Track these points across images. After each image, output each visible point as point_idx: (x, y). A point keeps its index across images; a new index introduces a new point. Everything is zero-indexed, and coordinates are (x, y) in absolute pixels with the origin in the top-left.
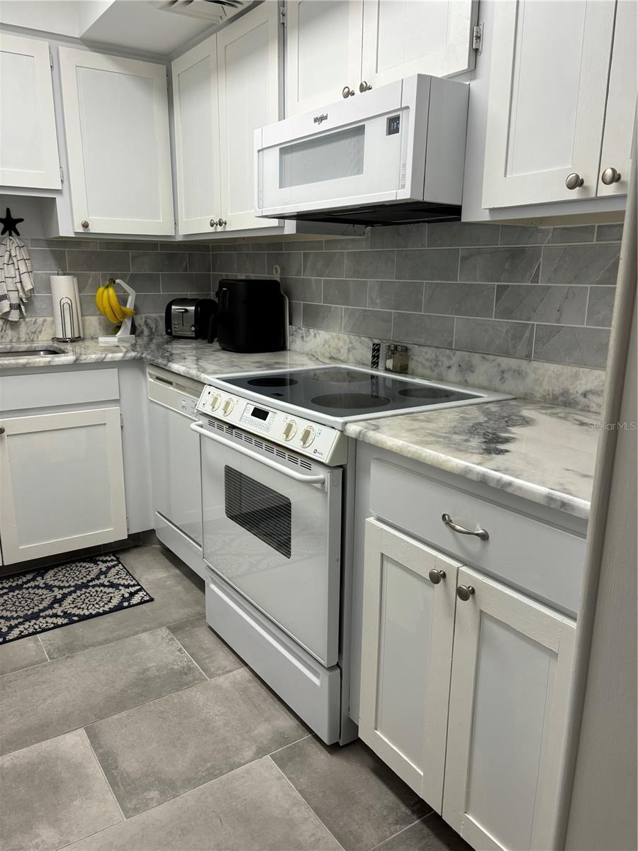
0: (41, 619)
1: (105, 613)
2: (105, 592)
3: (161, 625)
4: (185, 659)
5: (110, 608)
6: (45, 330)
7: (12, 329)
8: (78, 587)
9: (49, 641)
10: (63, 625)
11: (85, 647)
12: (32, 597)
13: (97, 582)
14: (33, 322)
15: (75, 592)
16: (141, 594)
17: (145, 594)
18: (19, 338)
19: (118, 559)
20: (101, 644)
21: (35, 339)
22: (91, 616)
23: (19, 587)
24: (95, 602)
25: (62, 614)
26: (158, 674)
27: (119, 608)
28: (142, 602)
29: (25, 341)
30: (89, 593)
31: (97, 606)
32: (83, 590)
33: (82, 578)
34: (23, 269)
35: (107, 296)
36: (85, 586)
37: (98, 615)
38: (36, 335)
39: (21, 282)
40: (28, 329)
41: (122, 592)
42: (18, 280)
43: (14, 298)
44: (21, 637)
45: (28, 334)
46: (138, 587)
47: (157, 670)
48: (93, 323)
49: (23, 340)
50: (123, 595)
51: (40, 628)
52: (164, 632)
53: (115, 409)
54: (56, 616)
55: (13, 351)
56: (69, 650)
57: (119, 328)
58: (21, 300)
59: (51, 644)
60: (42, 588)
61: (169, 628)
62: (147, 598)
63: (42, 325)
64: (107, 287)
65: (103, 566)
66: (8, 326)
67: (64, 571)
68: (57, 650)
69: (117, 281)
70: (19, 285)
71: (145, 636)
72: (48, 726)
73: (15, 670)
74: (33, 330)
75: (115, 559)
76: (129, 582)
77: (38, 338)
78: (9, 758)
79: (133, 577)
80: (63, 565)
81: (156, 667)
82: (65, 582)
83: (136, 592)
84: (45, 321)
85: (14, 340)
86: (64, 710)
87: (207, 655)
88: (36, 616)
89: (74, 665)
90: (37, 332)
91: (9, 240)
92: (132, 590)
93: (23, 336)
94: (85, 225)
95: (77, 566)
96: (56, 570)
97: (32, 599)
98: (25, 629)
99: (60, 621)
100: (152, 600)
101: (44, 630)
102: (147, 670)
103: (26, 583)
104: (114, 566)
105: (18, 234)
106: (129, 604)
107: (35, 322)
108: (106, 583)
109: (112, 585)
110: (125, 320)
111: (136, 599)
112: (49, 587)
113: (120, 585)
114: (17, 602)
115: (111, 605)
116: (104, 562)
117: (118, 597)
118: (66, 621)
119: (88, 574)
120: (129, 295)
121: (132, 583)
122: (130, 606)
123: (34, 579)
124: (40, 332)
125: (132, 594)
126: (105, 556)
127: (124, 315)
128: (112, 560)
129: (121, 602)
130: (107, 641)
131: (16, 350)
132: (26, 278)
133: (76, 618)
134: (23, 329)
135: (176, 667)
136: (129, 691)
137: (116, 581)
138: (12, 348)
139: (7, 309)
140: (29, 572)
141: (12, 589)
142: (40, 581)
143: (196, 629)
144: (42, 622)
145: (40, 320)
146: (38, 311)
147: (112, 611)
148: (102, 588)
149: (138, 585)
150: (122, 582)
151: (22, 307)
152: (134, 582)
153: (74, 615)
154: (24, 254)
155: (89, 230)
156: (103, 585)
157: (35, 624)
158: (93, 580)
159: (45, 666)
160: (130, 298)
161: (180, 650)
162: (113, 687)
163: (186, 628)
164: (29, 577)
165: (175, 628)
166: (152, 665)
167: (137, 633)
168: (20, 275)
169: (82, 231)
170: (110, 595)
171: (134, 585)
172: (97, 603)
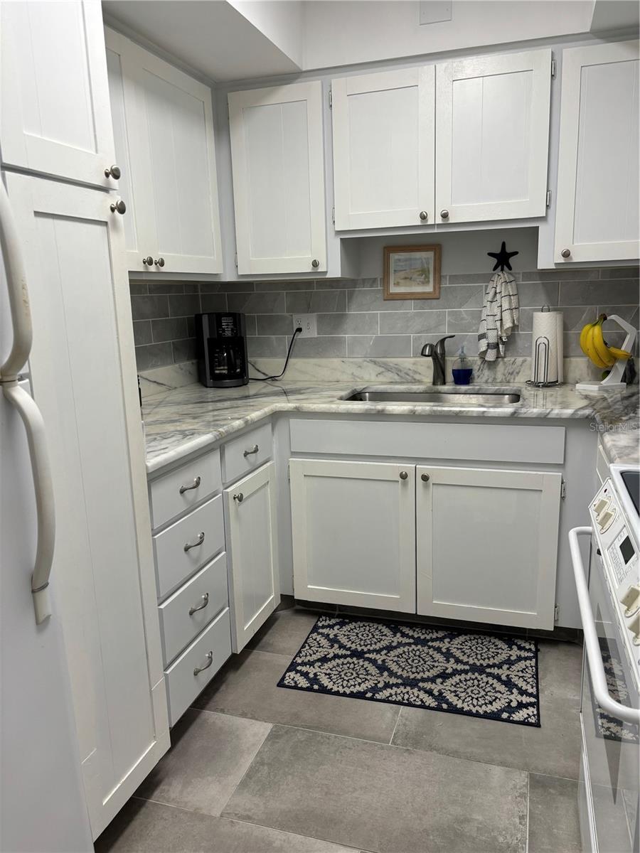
0: (415, 690)
1: (477, 715)
2: (494, 688)
3: (525, 767)
4: (519, 836)
5: (486, 712)
6: (524, 371)
7: (489, 369)
8: (474, 668)
9: (406, 719)
10: (429, 708)
11: (431, 748)
12: (427, 659)
13: (495, 671)
14: (512, 362)
15: (466, 674)
16: (532, 710)
17: (535, 713)
18: (495, 379)
19: (537, 650)
20: (447, 753)
21: (512, 381)
22: (460, 712)
23: (424, 642)
24: (475, 697)
25: (437, 694)
26: (475, 835)
27: (495, 716)
28: (524, 723)
29: (500, 382)
30: (479, 681)
31: (475, 702)
32: (476, 674)
33: (484, 660)
34: (506, 306)
35: (592, 335)
36: (481, 670)
37: (469, 713)
38: (512, 377)
39: (501, 320)
40: (505, 369)
41: (512, 697)
42: (498, 317)
43: (492, 338)
44: (386, 701)
45: (504, 375)
46: (533, 700)
47: (478, 829)
48: (579, 365)
49: (498, 381)
50: (511, 701)
51: (408, 700)
52: (521, 779)
53: (558, 474)
54: (430, 692)
55: (480, 392)
56: (413, 741)
57: (607, 373)
58: (501, 338)
59: (405, 725)
60: (442, 653)
61: (532, 777)
62: (533, 720)
63: (521, 365)
64: (595, 325)
65: (515, 653)
66: (486, 365)
67: (474, 642)
68: (404, 735)
69: (613, 317)
70: (498, 323)
71: (497, 771)
72: (335, 824)
73: (357, 736)
74: (511, 371)
75: (534, 650)
76: (529, 687)
77: (514, 379)
78: (284, 837)
79: (537, 684)
80: (478, 634)
81: (480, 823)
82: (466, 656)
83: (526, 706)
84: (524, 361)
85: (490, 381)
86: (360, 815)
87: (549, 847)
88: (413, 683)
89: (406, 764)
90: (515, 373)
91: (497, 276)
92: (525, 699)
93: (500, 377)
94: (566, 254)
95: (490, 641)
96: (467, 638)
97: (425, 662)
98: (396, 694)
99: (430, 701)
100: (538, 725)
101: (410, 704)
102: (467, 820)
103: (433, 640)
104: (526, 659)
105: (510, 268)
106: (509, 717)
107: (514, 363)
108: (504, 678)
109: (509, 684)
110: (617, 364)
111: (520, 715)
112: (448, 655)
113: (516, 686)
114: (411, 659)
115: (489, 709)
116: (520, 648)
117: (503, 701)
118: (434, 704)
119: (493, 657)
120: (626, 334)
121: (530, 691)
122: (508, 720)
123: (441, 639)
124: (518, 373)
125: (521, 706)
126: (526, 641)
127: (614, 359)
128: (530, 650)
129: (502, 711)
130: (455, 754)
131: (483, 392)
132: (507, 316)
133: (445, 706)
134: (500, 368)
135: (501, 839)
136: (431, 837)
137: (515, 680)
138: (480, 389)
139: (484, 349)
140: (442, 629)
141: (418, 641)
142: (444, 646)
143: (562, 798)
144: (415, 694)
145: (520, 360)
146: (520, 351)
147: (487, 716)
148: (495, 681)
149: (537, 697)
150: (521, 683)
151: (501, 346)
152: (534, 691)
153: (447, 702)
154: (510, 289)
155: (571, 259)
156: (498, 678)
157: (408, 693)
158: (494, 666)
159: (382, 748)
160: (628, 337)
161: (522, 818)
162: (420, 819)
163: (551, 791)
164: (440, 634)
165: (538, 782)
166: (478, 817)
167: (491, 762)
168: (501, 312)
169: (563, 262)
170: (497, 695)
171: (531, 695)
172: (477, 699)
